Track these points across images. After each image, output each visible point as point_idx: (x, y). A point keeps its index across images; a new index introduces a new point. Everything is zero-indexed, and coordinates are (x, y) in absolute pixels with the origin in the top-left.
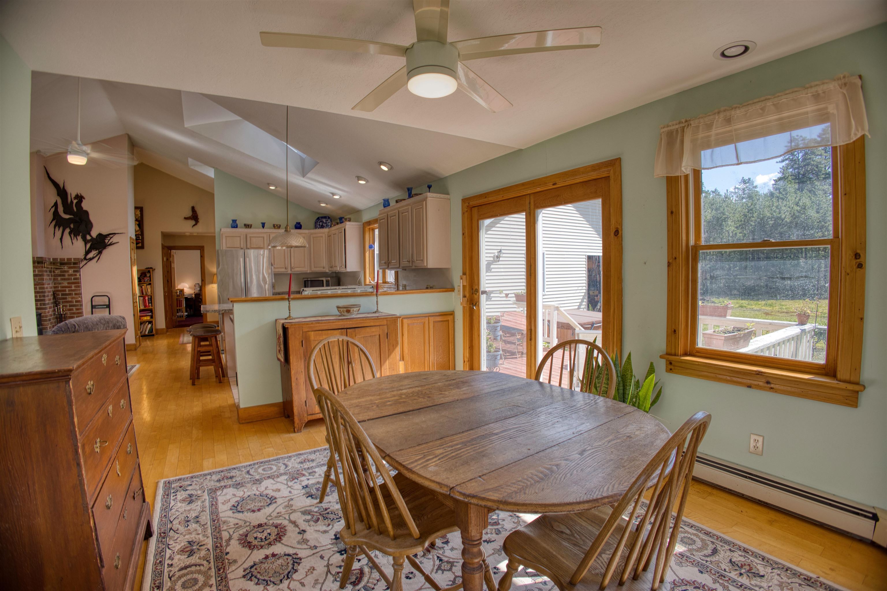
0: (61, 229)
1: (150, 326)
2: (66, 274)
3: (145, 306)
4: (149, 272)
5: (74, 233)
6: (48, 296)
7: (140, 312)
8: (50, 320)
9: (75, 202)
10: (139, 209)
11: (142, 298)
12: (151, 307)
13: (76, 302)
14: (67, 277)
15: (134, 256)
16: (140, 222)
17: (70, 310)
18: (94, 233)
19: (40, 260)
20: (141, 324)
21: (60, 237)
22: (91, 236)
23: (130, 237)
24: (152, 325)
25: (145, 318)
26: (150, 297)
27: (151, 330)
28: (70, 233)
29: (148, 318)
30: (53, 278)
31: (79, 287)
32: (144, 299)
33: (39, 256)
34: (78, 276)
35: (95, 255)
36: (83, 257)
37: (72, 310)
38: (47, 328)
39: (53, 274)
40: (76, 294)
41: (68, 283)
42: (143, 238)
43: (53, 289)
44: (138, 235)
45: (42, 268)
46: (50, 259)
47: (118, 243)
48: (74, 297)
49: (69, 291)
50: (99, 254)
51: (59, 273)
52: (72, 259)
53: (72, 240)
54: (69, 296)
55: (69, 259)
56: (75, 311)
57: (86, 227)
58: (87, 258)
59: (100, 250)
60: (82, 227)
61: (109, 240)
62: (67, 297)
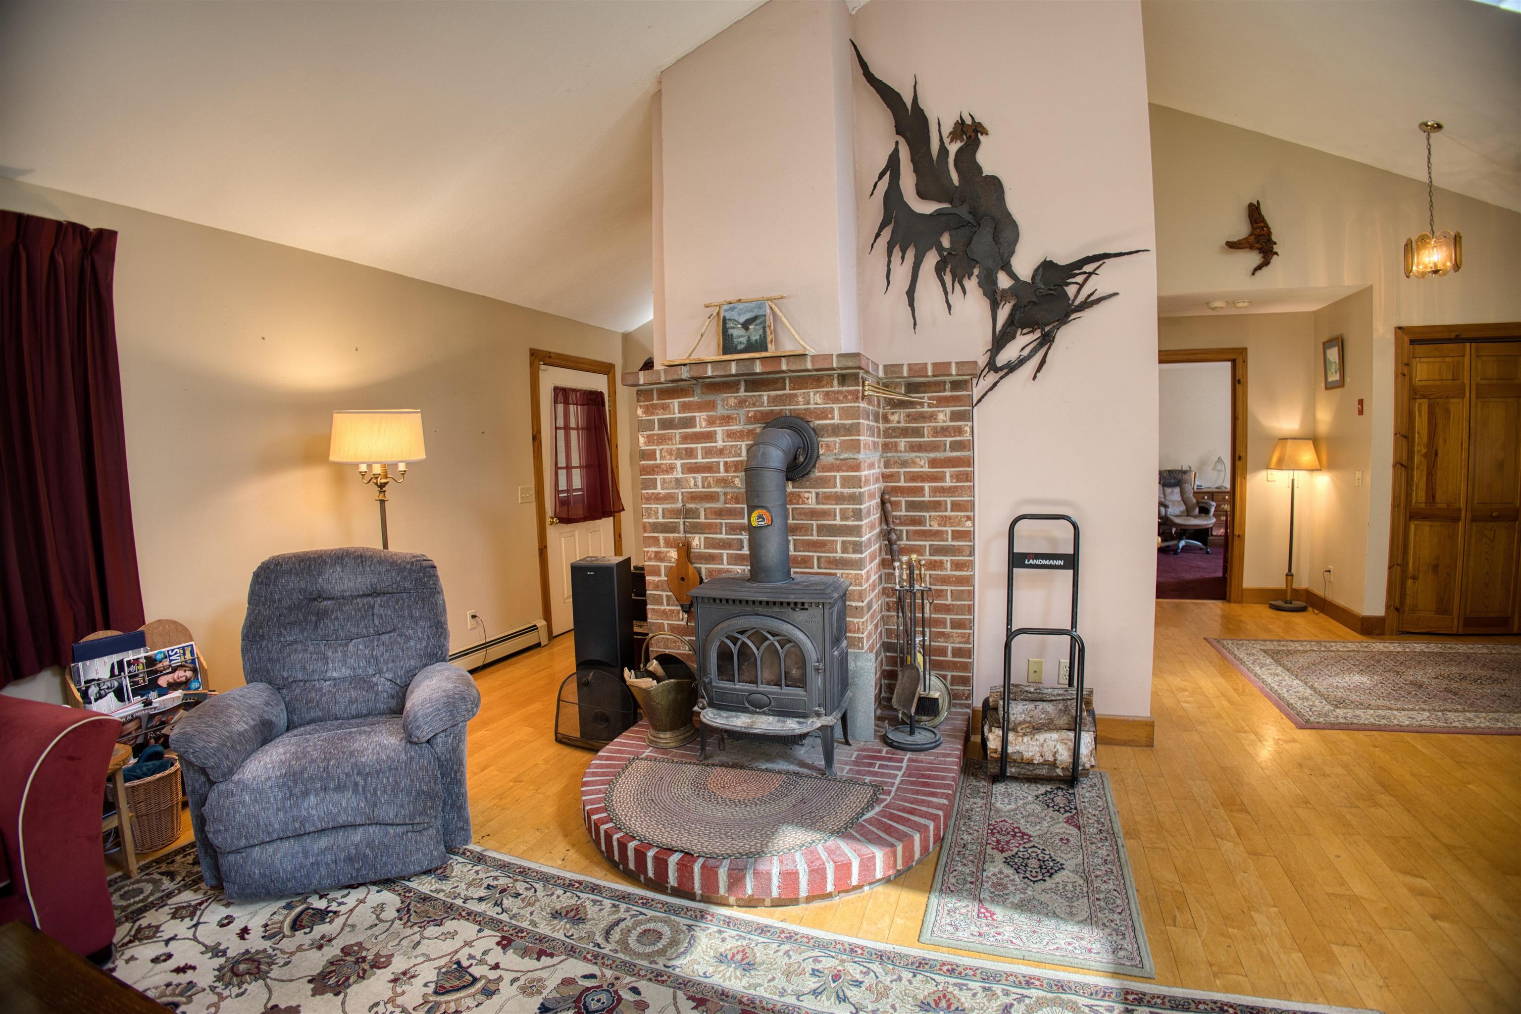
0: (910, 254)
2: (927, 426)
5: (955, 267)
6: (865, 512)
9: (953, 148)
13: (957, 535)
14: (926, 439)
17: (932, 565)
18: (1025, 263)
19: (846, 366)
21: (907, 287)
22: (1012, 275)
28: (939, 270)
30: (880, 441)
31: (968, 477)
33: (844, 351)
34: (967, 437)
35: (1026, 352)
36: (982, 361)
37: (939, 565)
38: (860, 639)
39: (884, 424)
40: (956, 506)
41: (933, 463)
43: (881, 485)
45: (856, 399)
46: (878, 364)
47: (1116, 294)
48: (950, 518)
49: (934, 491)
50: (1041, 345)
51: (902, 425)
52: (953, 366)
53: (946, 293)
54: (933, 514)
55: (942, 368)
56: (949, 572)
57: (996, 238)
58: (999, 364)
59: (1047, 329)
60: (983, 242)
61: (1081, 286)
62: (927, 515)
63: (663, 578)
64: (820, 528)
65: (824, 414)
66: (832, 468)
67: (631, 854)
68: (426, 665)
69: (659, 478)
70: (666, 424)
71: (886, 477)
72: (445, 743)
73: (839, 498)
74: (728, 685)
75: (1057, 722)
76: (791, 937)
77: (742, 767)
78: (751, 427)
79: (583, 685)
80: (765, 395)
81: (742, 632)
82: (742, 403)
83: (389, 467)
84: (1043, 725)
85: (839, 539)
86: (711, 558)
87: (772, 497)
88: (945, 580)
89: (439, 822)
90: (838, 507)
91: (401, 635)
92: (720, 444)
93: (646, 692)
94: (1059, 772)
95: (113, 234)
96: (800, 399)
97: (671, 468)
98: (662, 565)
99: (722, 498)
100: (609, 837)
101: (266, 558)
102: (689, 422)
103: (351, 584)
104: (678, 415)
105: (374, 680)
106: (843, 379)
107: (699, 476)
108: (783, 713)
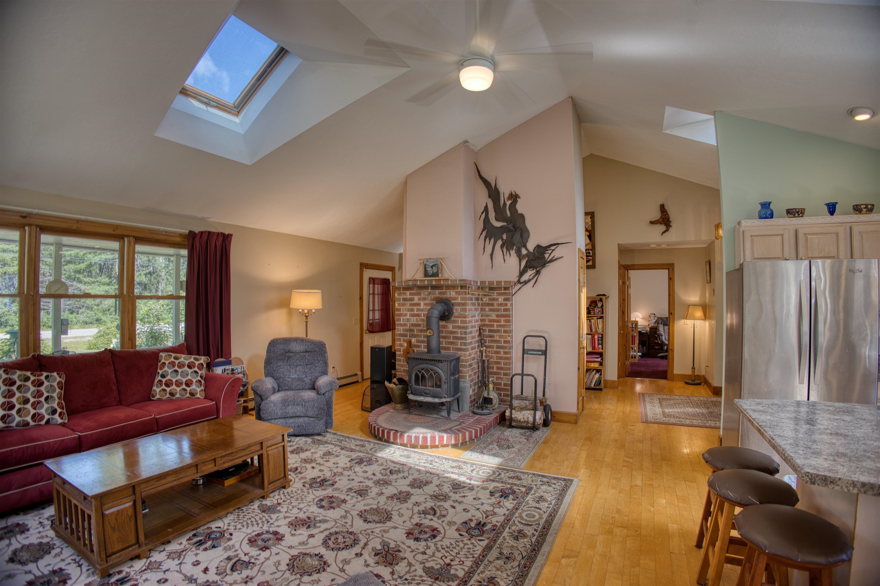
0: (492, 240)
1: (597, 375)
2: (495, 303)
3: (594, 348)
4: (601, 300)
5: (507, 246)
6: (471, 332)
7: (587, 354)
8: (471, 365)
9: (508, 203)
10: (590, 215)
11: (590, 336)
12: (600, 350)
13: (505, 342)
14: (495, 307)
15: (583, 278)
16: (591, 234)
17: (497, 353)
18: (531, 246)
19: (463, 283)
20: (587, 370)
21: (490, 253)
22: (527, 250)
23: (579, 249)
24: (601, 374)
25: (592, 365)
26: (600, 336)
27: (599, 382)
28: (502, 247)
29: (596, 365)
30: (480, 307)
31: (509, 321)
32: (593, 337)
33: (462, 278)
34: (509, 307)
35: (531, 277)
36: (516, 280)
37: (499, 353)
38: (466, 376)
39: (480, 302)
40: (505, 332)
41: (497, 316)
42: (594, 254)
43: (480, 323)
44: (588, 250)
45: (466, 294)
46: (477, 282)
47: (562, 257)
48: (503, 336)
49: (498, 326)
50: (536, 275)
51: (487, 302)
52: (503, 282)
53: (504, 256)
54: (497, 334)
55: (499, 283)
56: (502, 355)
57: (521, 236)
58: (521, 281)
59: (538, 269)
60: (517, 237)
61: (550, 254)
62: (495, 334)
63: (402, 353)
64: (453, 337)
65: (455, 299)
66: (458, 317)
67: (380, 432)
68: (321, 376)
69: (402, 318)
70: (405, 300)
71: (482, 320)
72: (328, 395)
73: (460, 327)
74: (418, 387)
75: (528, 407)
76: (422, 454)
77: (421, 415)
78: (432, 302)
79: (372, 389)
80: (437, 292)
81: (422, 369)
82: (429, 294)
83: (309, 311)
84: (524, 408)
85: (459, 341)
86: (418, 346)
87: (434, 326)
88: (501, 358)
89: (325, 419)
90: (459, 330)
91: (314, 365)
92: (422, 307)
93: (392, 389)
94: (530, 425)
95: (231, 235)
96: (448, 293)
97: (406, 315)
98: (402, 348)
99: (422, 326)
100: (374, 427)
101: (272, 339)
102: (412, 299)
103: (299, 348)
104: (409, 297)
105: (305, 379)
106: (462, 287)
107: (415, 318)
108: (434, 397)
